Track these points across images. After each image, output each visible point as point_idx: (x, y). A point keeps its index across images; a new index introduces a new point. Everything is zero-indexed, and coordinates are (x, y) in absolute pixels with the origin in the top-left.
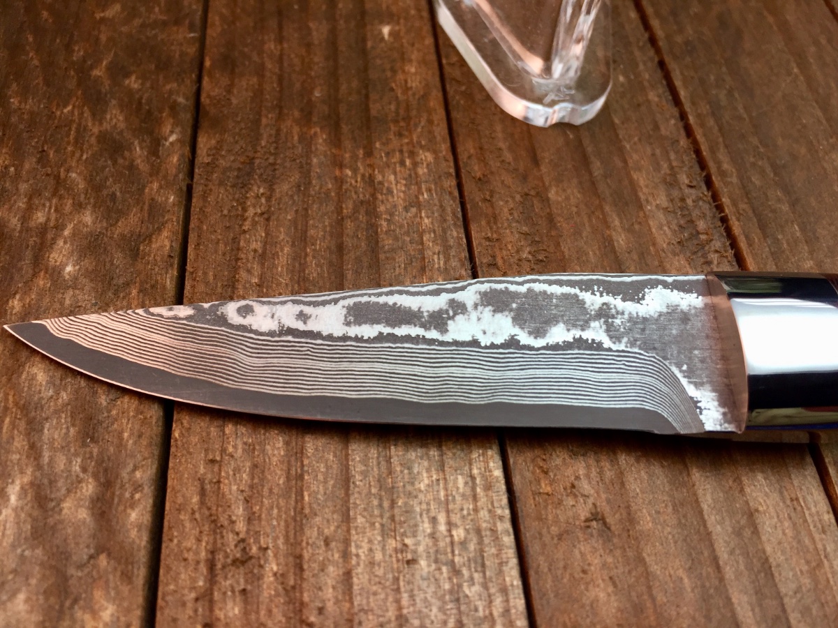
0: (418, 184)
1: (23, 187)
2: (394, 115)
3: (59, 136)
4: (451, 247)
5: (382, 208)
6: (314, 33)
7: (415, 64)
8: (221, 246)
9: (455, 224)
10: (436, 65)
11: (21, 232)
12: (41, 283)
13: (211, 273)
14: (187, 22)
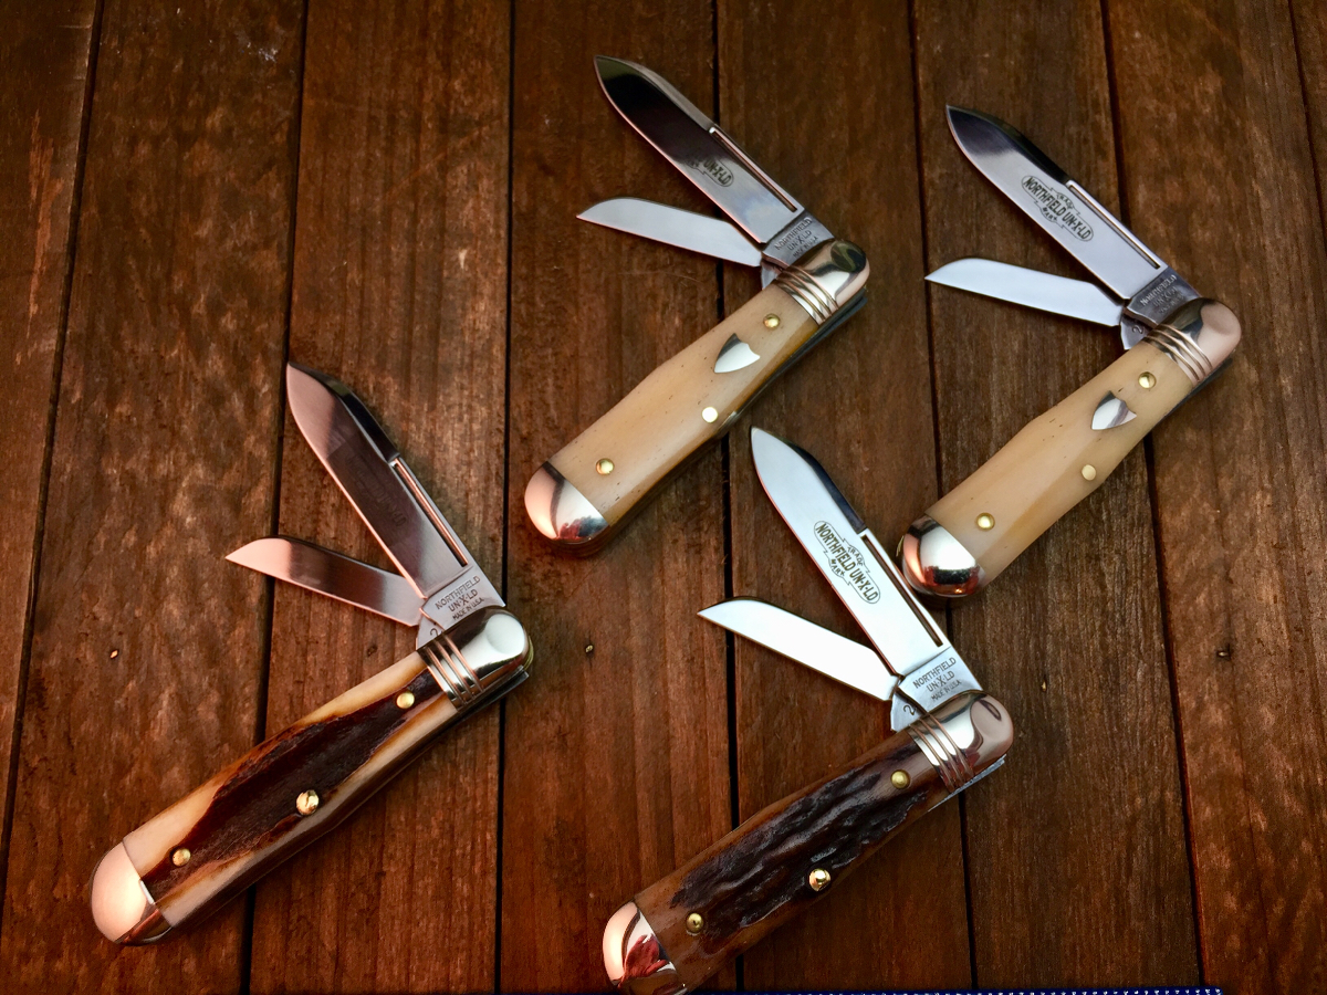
0: (471, 441)
1: (146, 439)
2: (459, 363)
3: (169, 384)
4: (490, 506)
5: (437, 465)
6: (395, 260)
7: (486, 298)
8: (306, 499)
9: (497, 483)
10: (504, 304)
11: (148, 484)
12: (169, 532)
13: (298, 527)
14: (276, 243)
